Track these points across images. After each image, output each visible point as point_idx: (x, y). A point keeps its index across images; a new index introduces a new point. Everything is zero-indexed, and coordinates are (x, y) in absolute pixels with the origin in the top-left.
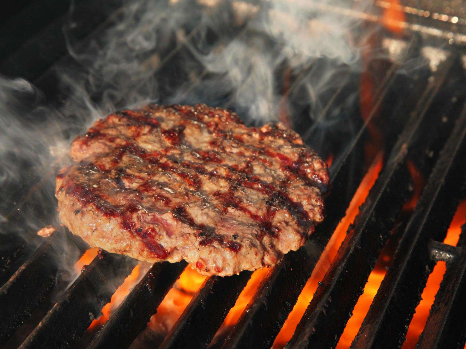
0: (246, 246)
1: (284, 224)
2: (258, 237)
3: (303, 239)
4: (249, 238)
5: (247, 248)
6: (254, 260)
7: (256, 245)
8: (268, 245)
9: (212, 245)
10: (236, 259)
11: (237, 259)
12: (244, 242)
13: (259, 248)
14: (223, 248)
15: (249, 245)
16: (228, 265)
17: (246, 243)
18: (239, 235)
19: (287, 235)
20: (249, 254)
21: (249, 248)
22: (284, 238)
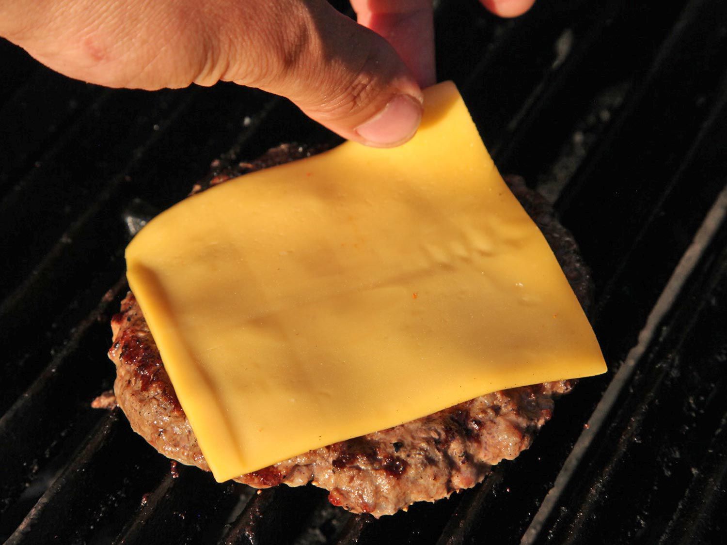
0: (416, 465)
1: (491, 413)
2: (439, 446)
3: (526, 439)
4: (422, 449)
5: (417, 468)
6: (432, 487)
7: (436, 459)
8: (459, 457)
9: (355, 464)
10: (398, 488)
11: (401, 488)
12: (412, 458)
13: (441, 465)
14: (376, 470)
15: (422, 463)
16: (385, 499)
17: (416, 458)
18: (406, 443)
19: (496, 435)
20: (422, 478)
21: (422, 469)
22: (491, 441)
